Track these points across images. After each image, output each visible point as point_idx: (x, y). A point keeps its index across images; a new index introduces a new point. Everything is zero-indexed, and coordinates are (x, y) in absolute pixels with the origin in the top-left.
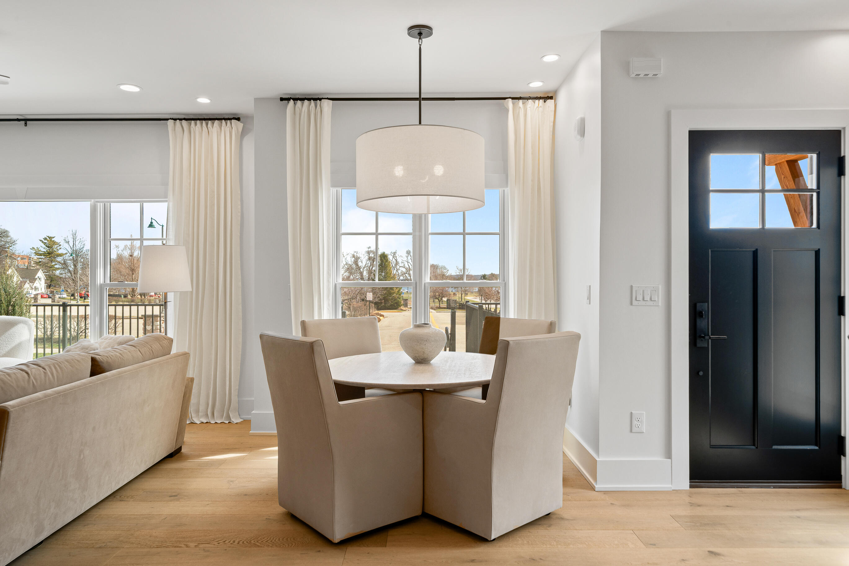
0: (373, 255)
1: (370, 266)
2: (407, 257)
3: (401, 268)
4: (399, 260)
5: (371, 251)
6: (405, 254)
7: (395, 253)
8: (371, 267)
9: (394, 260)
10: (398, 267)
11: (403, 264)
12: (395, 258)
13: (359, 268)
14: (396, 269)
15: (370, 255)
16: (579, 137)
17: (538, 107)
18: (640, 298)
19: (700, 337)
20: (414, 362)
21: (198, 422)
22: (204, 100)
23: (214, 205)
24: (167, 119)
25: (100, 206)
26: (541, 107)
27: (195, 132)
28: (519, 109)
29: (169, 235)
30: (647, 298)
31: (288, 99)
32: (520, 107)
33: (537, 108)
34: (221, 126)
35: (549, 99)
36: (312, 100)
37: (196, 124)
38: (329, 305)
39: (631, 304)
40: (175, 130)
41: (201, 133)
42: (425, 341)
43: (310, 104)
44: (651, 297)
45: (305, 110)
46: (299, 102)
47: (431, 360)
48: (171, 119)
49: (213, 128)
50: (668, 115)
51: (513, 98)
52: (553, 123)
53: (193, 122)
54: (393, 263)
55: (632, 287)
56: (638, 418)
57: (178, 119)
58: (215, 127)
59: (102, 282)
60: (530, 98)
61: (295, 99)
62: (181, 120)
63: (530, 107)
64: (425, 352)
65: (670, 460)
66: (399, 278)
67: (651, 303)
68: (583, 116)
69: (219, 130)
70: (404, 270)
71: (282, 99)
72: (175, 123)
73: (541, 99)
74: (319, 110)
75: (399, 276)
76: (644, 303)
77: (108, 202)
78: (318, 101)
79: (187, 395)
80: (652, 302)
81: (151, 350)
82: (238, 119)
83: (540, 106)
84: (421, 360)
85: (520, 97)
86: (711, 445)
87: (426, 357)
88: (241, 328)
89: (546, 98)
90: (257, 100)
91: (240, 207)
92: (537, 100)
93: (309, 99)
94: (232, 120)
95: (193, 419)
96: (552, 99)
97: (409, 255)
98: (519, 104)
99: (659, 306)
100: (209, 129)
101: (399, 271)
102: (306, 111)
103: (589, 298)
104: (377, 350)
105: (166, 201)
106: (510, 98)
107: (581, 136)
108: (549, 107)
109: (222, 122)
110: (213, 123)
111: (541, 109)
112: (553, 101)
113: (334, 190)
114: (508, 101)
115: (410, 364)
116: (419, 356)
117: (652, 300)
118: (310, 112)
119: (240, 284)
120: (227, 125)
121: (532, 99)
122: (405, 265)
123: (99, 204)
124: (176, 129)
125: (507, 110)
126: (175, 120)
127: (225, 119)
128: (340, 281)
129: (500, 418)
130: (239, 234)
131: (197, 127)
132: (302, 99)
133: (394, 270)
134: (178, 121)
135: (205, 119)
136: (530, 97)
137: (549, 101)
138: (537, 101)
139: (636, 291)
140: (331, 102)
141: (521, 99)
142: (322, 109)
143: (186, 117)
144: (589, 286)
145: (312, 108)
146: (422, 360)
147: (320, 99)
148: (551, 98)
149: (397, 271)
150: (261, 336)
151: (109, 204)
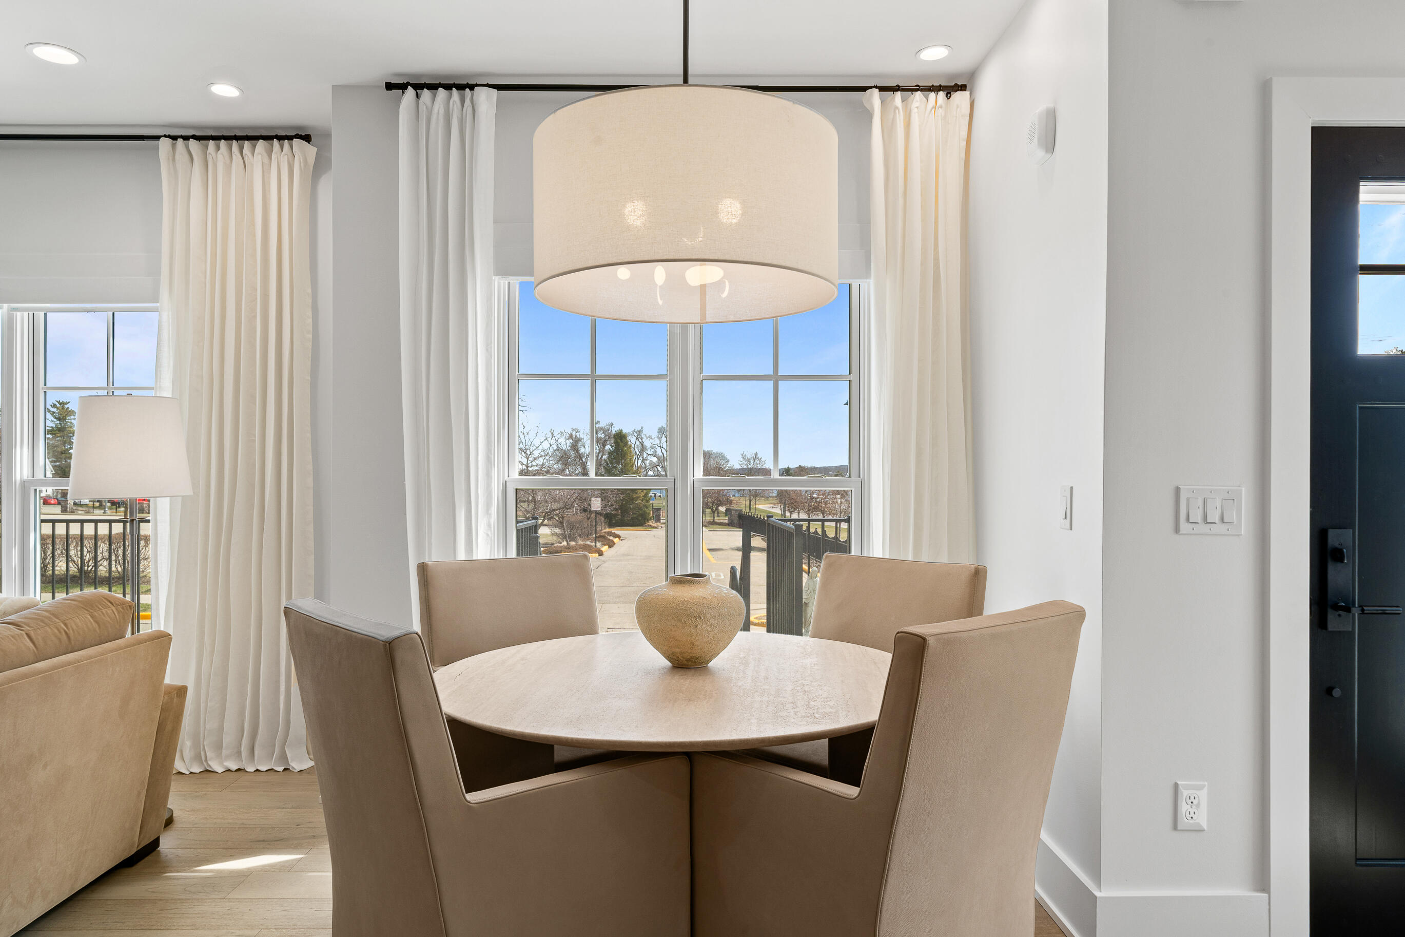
0: (603, 436)
1: (599, 454)
2: (660, 439)
3: (649, 458)
4: (647, 443)
5: (601, 429)
6: (655, 434)
7: (639, 432)
8: (600, 456)
9: (638, 443)
10: (645, 455)
11: (653, 450)
12: (640, 440)
13: (580, 456)
14: (641, 459)
15: (599, 436)
16: (1041, 153)
17: (934, 108)
18: (1197, 516)
19: (1336, 607)
20: (667, 663)
21: (220, 770)
22: (225, 90)
23: (255, 317)
24: (157, 138)
25: (22, 320)
26: (941, 107)
27: (215, 165)
28: (895, 111)
29: (160, 378)
30: (1214, 516)
31: (403, 87)
32: (897, 108)
33: (932, 109)
34: (270, 153)
35: (958, 90)
36: (453, 88)
37: (218, 148)
38: (489, 525)
39: (1177, 530)
40: (174, 159)
41: (228, 168)
42: (696, 617)
43: (450, 96)
44: (1223, 513)
45: (439, 111)
46: (426, 93)
47: (709, 661)
48: (165, 136)
49: (253, 156)
50: (1265, 91)
51: (882, 89)
52: (965, 143)
53: (211, 143)
54: (636, 449)
55: (1177, 490)
56: (1192, 798)
57: (181, 137)
58: (259, 154)
59: (25, 477)
60: (918, 88)
61: (418, 87)
62: (186, 138)
63: (917, 108)
64: (696, 644)
65: (1266, 895)
66: (647, 473)
67: (1222, 528)
68: (1051, 105)
69: (266, 160)
70: (655, 460)
71: (390, 86)
72: (174, 146)
73: (940, 90)
74: (470, 110)
75: (646, 470)
76: (1204, 528)
77: (40, 310)
78: (467, 90)
79: (169, 727)
80: (1226, 526)
81: (64, 633)
82: (307, 138)
83: (938, 105)
84: (686, 662)
85: (898, 86)
86: (1358, 857)
87: (698, 655)
88: (312, 572)
89: (950, 90)
90: (339, 90)
91: (310, 321)
92: (933, 93)
93: (448, 87)
94: (294, 139)
95: (209, 762)
96: (965, 90)
97: (664, 435)
98: (894, 101)
99: (1241, 535)
100: (246, 158)
101: (647, 462)
102: (442, 111)
103: (1069, 515)
104: (588, 628)
105: (155, 310)
106: (876, 87)
107: (1047, 151)
108: (958, 107)
109: (272, 145)
110: (254, 146)
111: (940, 112)
112: (966, 94)
113: (502, 282)
114: (871, 95)
115: (659, 670)
116: (681, 653)
117: (1225, 521)
118: (450, 114)
119: (310, 481)
120: (282, 151)
121: (922, 90)
122: (656, 452)
123: (19, 314)
124: (177, 157)
125: (869, 115)
126: (174, 138)
127: (280, 138)
128: (515, 475)
129: (896, 840)
130: (309, 378)
131: (219, 153)
132: (433, 87)
133: (638, 459)
134: (180, 140)
135: (237, 138)
136: (917, 86)
137: (957, 96)
138: (932, 95)
139: (1188, 500)
140: (495, 92)
141: (898, 90)
142: (476, 108)
143: (198, 134)
144: (1069, 488)
145: (453, 104)
146: (688, 660)
147: (472, 87)
148: (963, 88)
149: (643, 461)
150: (287, 611)
151: (42, 314)
